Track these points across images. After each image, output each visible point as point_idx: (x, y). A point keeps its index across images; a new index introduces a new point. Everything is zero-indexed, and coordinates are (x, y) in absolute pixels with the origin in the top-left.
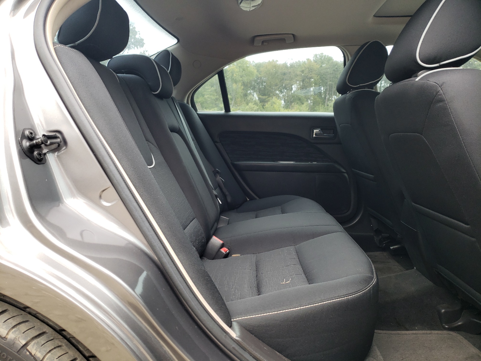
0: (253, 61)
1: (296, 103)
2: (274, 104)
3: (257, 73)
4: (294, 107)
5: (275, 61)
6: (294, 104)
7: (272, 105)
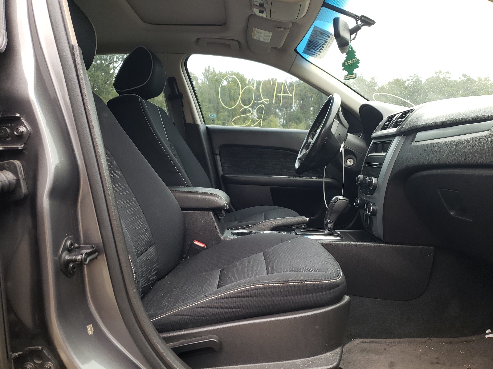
0: (252, 79)
1: (293, 122)
2: (272, 122)
3: (255, 91)
4: (291, 126)
5: (274, 79)
6: (292, 123)
7: (269, 124)
